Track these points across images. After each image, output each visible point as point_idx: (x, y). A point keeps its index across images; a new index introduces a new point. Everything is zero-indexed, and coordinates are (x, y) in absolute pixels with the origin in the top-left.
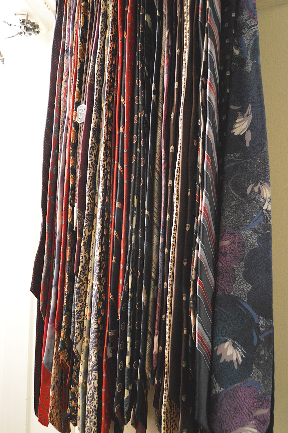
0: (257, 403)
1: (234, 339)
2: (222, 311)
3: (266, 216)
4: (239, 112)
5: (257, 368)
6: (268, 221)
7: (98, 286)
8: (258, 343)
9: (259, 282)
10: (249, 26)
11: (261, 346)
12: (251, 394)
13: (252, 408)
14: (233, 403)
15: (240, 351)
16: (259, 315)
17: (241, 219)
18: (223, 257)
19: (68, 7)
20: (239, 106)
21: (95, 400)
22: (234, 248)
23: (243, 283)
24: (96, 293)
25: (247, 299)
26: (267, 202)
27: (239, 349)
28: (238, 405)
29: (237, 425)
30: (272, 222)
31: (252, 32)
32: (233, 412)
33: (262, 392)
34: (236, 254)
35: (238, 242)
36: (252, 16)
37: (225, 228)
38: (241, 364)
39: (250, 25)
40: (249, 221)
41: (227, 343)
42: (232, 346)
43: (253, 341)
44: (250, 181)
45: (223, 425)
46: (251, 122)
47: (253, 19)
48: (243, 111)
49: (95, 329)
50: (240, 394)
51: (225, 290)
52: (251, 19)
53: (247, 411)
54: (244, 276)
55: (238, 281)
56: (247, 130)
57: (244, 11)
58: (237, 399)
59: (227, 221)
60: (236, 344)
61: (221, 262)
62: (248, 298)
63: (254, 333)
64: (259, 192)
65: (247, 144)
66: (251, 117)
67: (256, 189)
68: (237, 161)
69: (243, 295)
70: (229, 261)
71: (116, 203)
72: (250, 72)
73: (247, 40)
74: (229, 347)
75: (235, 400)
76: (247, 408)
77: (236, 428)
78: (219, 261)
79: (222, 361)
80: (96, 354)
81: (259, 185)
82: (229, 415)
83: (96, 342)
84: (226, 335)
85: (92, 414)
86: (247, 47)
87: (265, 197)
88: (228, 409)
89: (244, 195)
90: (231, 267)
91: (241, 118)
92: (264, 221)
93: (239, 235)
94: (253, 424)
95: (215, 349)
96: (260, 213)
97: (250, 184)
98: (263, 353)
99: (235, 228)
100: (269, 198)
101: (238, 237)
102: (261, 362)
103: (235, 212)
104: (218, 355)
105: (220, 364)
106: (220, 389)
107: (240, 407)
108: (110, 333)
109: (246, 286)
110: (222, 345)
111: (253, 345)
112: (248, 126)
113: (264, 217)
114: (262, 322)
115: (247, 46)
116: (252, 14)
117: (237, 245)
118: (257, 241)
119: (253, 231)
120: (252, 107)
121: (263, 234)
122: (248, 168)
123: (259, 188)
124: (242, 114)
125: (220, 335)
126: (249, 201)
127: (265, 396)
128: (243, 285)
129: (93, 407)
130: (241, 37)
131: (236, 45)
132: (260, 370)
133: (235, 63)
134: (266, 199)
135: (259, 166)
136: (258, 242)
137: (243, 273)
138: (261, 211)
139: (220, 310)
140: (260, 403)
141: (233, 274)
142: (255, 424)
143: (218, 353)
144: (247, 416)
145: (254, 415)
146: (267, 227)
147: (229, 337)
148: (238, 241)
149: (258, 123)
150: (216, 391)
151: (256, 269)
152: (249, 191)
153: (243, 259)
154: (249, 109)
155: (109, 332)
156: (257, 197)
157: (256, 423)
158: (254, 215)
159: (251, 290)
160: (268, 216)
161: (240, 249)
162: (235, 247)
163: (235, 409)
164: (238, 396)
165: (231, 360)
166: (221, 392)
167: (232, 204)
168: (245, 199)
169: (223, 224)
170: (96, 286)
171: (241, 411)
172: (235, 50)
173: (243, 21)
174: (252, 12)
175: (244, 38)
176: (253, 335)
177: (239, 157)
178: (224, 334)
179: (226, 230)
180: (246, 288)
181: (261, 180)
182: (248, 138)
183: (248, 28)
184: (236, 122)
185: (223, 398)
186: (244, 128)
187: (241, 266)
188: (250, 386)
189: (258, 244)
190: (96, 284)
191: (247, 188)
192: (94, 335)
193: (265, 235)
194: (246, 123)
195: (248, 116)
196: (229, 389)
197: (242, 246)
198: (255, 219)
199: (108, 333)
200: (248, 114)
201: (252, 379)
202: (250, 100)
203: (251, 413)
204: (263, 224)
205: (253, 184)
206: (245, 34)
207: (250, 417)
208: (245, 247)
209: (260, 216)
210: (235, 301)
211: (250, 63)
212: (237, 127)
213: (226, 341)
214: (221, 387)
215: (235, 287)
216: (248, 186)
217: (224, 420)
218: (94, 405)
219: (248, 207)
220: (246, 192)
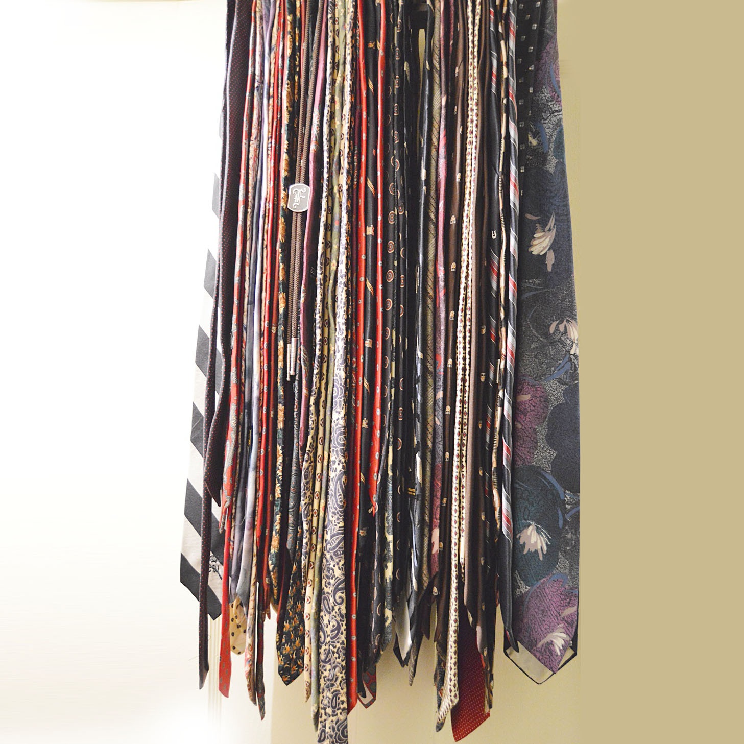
0: (565, 601)
1: (538, 522)
2: (523, 486)
3: (574, 363)
4: (537, 225)
5: (563, 556)
6: (576, 369)
7: (343, 463)
8: (564, 525)
9: (565, 446)
10: (551, 109)
11: (567, 527)
12: (558, 590)
13: (559, 608)
14: (540, 604)
15: (545, 536)
16: (566, 489)
17: (543, 365)
18: (523, 416)
19: (258, 16)
20: (537, 216)
21: (342, 633)
22: (536, 404)
23: (545, 450)
24: (340, 474)
25: (550, 470)
26: (574, 345)
27: (543, 533)
28: (546, 606)
29: (546, 631)
30: (579, 371)
31: (555, 119)
32: (540, 616)
33: (570, 586)
34: (538, 412)
35: (540, 396)
36: (555, 98)
37: (524, 378)
38: (546, 553)
39: (553, 109)
40: (553, 369)
41: (531, 528)
42: (536, 532)
43: (558, 522)
44: (554, 316)
45: (531, 634)
46: (555, 239)
47: (556, 101)
48: (544, 223)
49: (341, 529)
50: (547, 591)
51: (526, 459)
52: (555, 102)
53: (555, 612)
54: (547, 440)
55: (540, 447)
56: (549, 250)
57: (544, 87)
58: (544, 598)
59: (527, 369)
60: (540, 529)
61: (520, 423)
62: (552, 468)
63: (560, 512)
64: (566, 332)
65: (550, 269)
66: (553, 233)
67: (562, 328)
68: (537, 289)
69: (546, 464)
70: (529, 421)
71: (364, 340)
72: (554, 173)
73: (548, 129)
74: (533, 532)
75: (542, 600)
76: (554, 608)
77: (545, 635)
78: (518, 421)
79: (525, 552)
80: (342, 565)
81: (565, 322)
82: (538, 619)
83: (342, 548)
84: (529, 517)
85: (336, 655)
86: (549, 139)
87: (573, 338)
88: (536, 612)
89: (547, 335)
90: (532, 429)
91: (541, 232)
92: (571, 370)
93: (541, 386)
94: (561, 627)
95: (518, 537)
96: (566, 359)
97: (554, 321)
98: (569, 536)
99: (536, 378)
100: (577, 339)
101: (539, 389)
102: (568, 548)
103: (535, 357)
104: (521, 545)
105: (524, 555)
106: (526, 588)
107: (548, 608)
108: (362, 533)
109: (549, 453)
110: (525, 530)
111: (559, 528)
112: (550, 244)
113: (572, 364)
114: (568, 497)
115: (548, 137)
116: (556, 95)
117: (538, 399)
118: (564, 394)
119: (558, 381)
120: (556, 220)
121: (570, 385)
122: (550, 300)
123: (565, 327)
124: (542, 227)
125: (523, 518)
126: (553, 343)
127: (572, 591)
128: (546, 451)
129: (338, 645)
130: (540, 122)
131: (532, 132)
132: (567, 559)
133: (530, 156)
134: (574, 341)
135: (565, 299)
136: (564, 397)
137: (546, 436)
138: (568, 356)
139: (520, 485)
140: (568, 600)
141: (534, 438)
142: (563, 628)
143: (521, 542)
144: (556, 618)
145: (562, 616)
146: (574, 376)
147: (532, 520)
148: (540, 394)
149: (563, 241)
150: (521, 592)
151: (561, 431)
152: (552, 330)
153: (546, 418)
154: (552, 222)
155: (361, 531)
156: (563, 338)
157: (564, 626)
158: (559, 362)
159: (555, 458)
160: (576, 363)
161: (543, 405)
162: (537, 402)
163: (543, 611)
164: (545, 595)
165: (535, 550)
166: (528, 591)
167: (533, 346)
168: (548, 340)
169: (522, 373)
170: (339, 464)
171: (549, 613)
172: (530, 139)
173: (543, 101)
174: (556, 92)
175: (545, 125)
176: (558, 515)
177: (539, 285)
178: (526, 517)
179: (527, 381)
180: (549, 455)
181: (567, 316)
182: (551, 260)
183: (550, 112)
184: (534, 238)
185: (529, 599)
186: (545, 246)
187: (544, 427)
188: (556, 580)
189: (565, 399)
190: (340, 461)
191: (549, 326)
192: (338, 538)
193: (572, 386)
194: (548, 239)
195: (550, 230)
196: (535, 587)
197: (545, 401)
198: (561, 366)
199: (358, 532)
200: (550, 228)
201: (558, 571)
202: (553, 210)
203: (559, 613)
204: (571, 373)
205: (558, 321)
206: (547, 119)
207: (558, 620)
208: (548, 402)
209: (566, 362)
210: (537, 472)
211: (553, 161)
212: (536, 245)
213: (529, 525)
214: (526, 585)
215: (536, 455)
216: (551, 324)
217: (532, 627)
218: (341, 642)
219: (552, 352)
220: (549, 330)
